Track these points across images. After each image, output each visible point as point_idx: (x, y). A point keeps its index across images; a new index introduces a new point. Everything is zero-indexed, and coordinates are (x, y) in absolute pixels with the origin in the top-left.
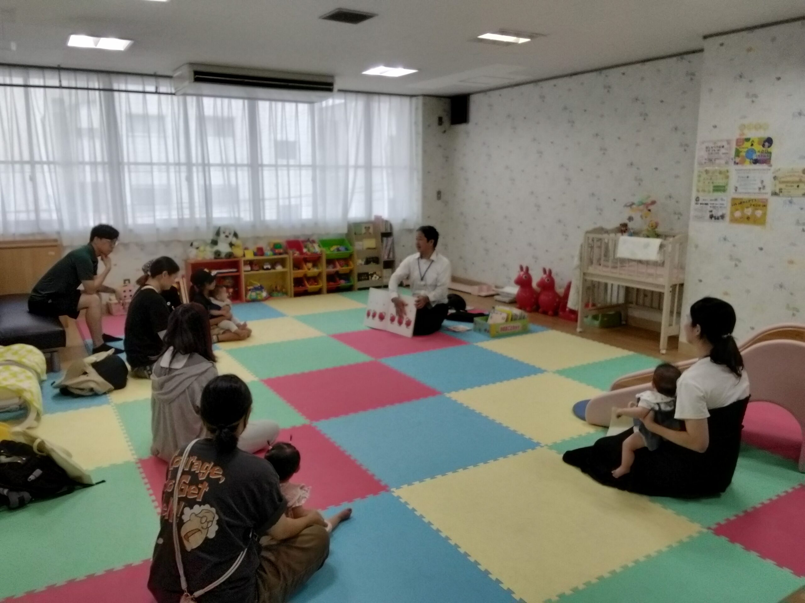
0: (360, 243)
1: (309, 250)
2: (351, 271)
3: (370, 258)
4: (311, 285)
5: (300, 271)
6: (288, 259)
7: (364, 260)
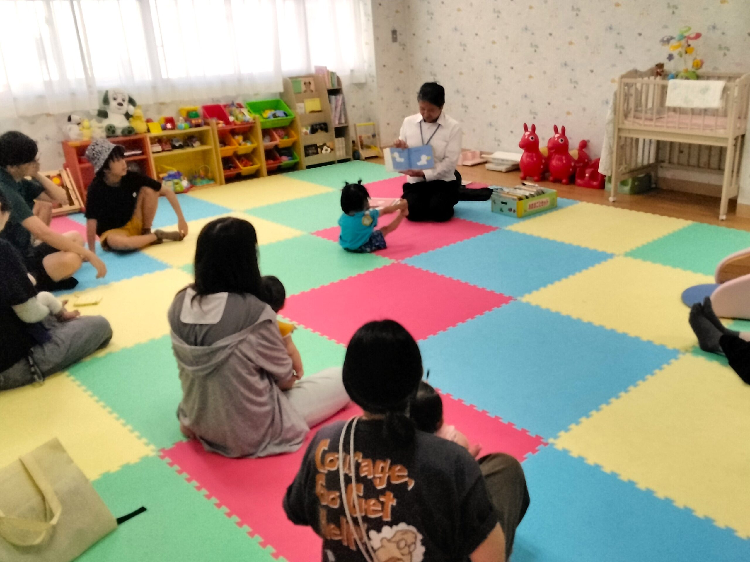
0: (301, 105)
1: (237, 119)
2: (294, 144)
3: (316, 125)
4: (245, 166)
5: (227, 147)
6: (211, 133)
7: (309, 128)
